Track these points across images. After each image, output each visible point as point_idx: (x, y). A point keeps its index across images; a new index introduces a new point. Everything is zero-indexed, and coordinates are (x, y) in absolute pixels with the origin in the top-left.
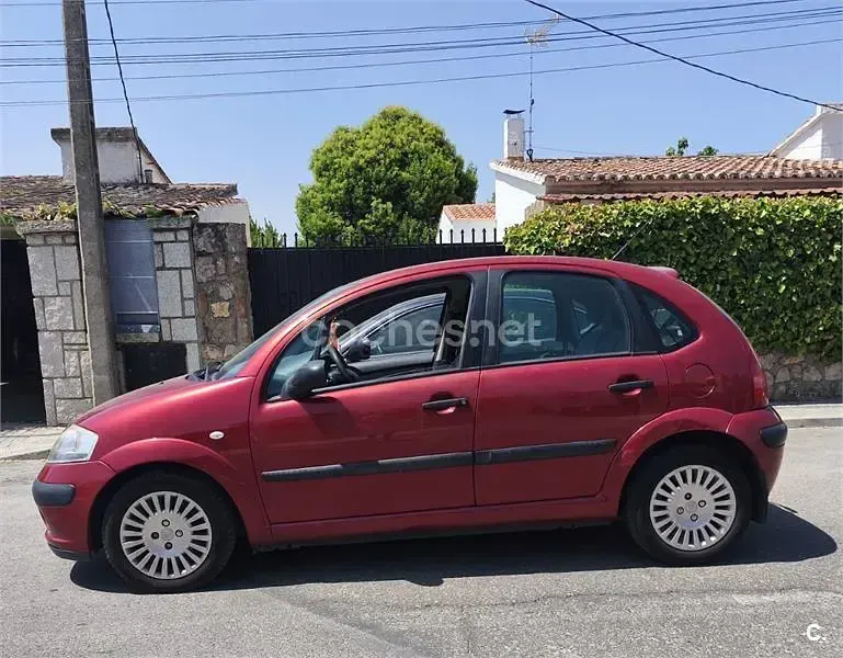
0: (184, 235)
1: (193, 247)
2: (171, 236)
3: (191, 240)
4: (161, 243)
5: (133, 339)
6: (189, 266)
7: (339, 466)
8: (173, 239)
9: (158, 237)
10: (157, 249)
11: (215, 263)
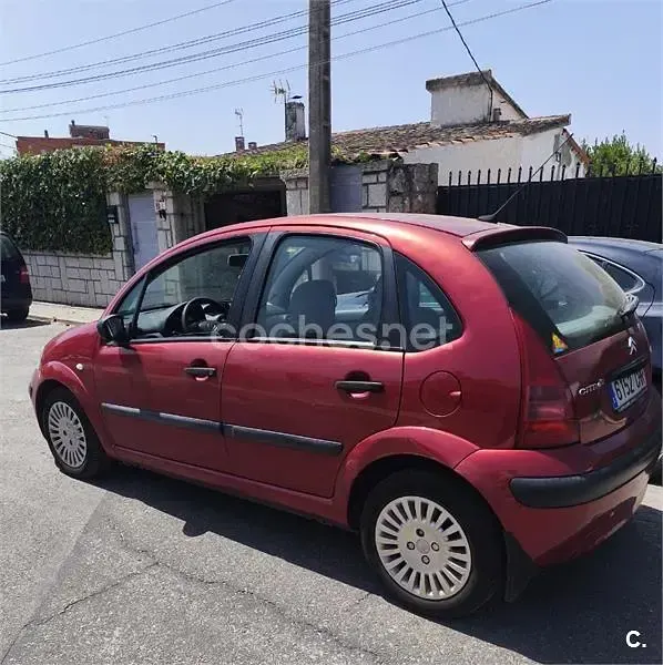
0: (383, 177)
1: (389, 187)
2: (373, 178)
3: (387, 182)
4: (366, 185)
5: (342, 267)
6: (384, 204)
7: (138, 410)
8: (375, 180)
9: (366, 180)
10: (364, 189)
11: (403, 203)
